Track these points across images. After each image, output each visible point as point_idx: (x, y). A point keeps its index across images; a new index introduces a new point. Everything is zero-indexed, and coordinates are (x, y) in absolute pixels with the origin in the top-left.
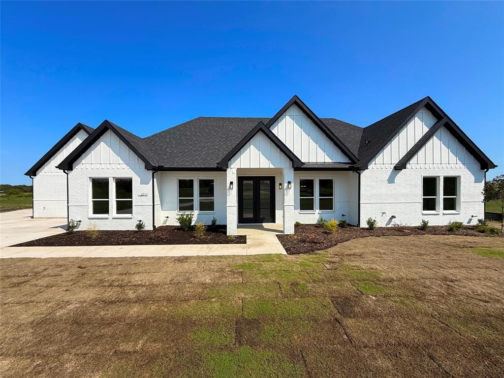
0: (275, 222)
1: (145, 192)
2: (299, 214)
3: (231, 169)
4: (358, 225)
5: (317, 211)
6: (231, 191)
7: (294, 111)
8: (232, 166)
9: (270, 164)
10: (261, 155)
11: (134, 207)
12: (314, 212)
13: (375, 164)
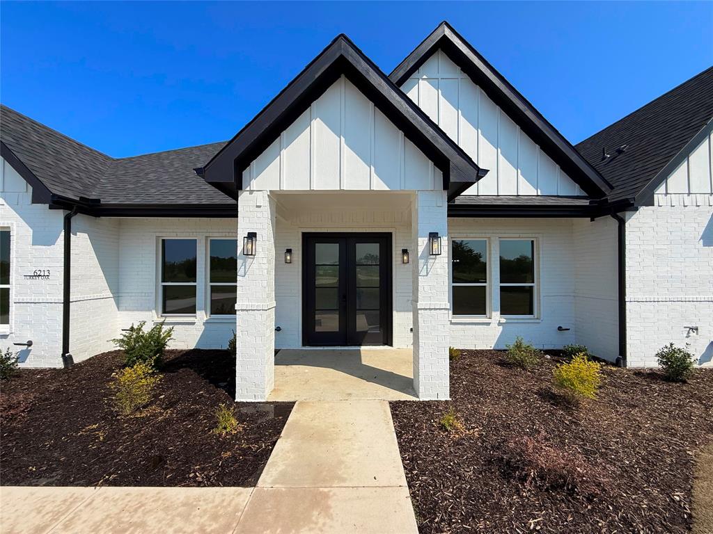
0: (391, 345)
1: (43, 267)
2: (452, 323)
3: (251, 192)
4: (618, 360)
5: (496, 316)
6: (249, 261)
7: (440, 65)
8: (255, 184)
9: (375, 177)
10: (345, 148)
11: (13, 308)
12: (487, 320)
13: (667, 194)
